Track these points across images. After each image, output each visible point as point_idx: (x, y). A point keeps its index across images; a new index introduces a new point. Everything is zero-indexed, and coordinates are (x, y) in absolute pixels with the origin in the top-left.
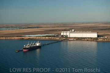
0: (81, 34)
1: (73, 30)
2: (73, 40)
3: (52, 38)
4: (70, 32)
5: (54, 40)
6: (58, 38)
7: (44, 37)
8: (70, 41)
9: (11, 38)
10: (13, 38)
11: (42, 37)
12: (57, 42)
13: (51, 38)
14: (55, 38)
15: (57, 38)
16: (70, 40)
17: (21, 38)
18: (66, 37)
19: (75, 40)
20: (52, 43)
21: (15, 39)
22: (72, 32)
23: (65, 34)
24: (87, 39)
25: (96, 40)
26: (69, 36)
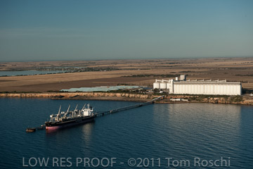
0: (202, 86)
1: (182, 77)
2: (181, 102)
3: (131, 95)
4: (174, 80)
5: (135, 102)
6: (144, 96)
7: (112, 94)
8: (173, 103)
9: (33, 95)
10: (38, 95)
11: (107, 94)
12: (141, 106)
13: (127, 95)
14: (138, 95)
15: (141, 96)
16: (174, 100)
17: (58, 94)
18: (165, 92)
19: (185, 102)
20: (126, 109)
21: (42, 97)
22: (179, 81)
23: (163, 86)
24: (215, 99)
25: (237, 100)
26: (171, 92)
